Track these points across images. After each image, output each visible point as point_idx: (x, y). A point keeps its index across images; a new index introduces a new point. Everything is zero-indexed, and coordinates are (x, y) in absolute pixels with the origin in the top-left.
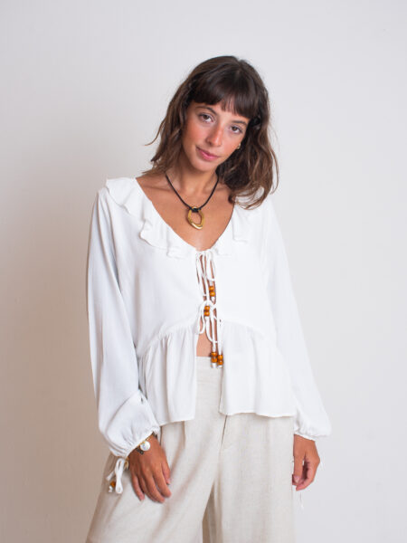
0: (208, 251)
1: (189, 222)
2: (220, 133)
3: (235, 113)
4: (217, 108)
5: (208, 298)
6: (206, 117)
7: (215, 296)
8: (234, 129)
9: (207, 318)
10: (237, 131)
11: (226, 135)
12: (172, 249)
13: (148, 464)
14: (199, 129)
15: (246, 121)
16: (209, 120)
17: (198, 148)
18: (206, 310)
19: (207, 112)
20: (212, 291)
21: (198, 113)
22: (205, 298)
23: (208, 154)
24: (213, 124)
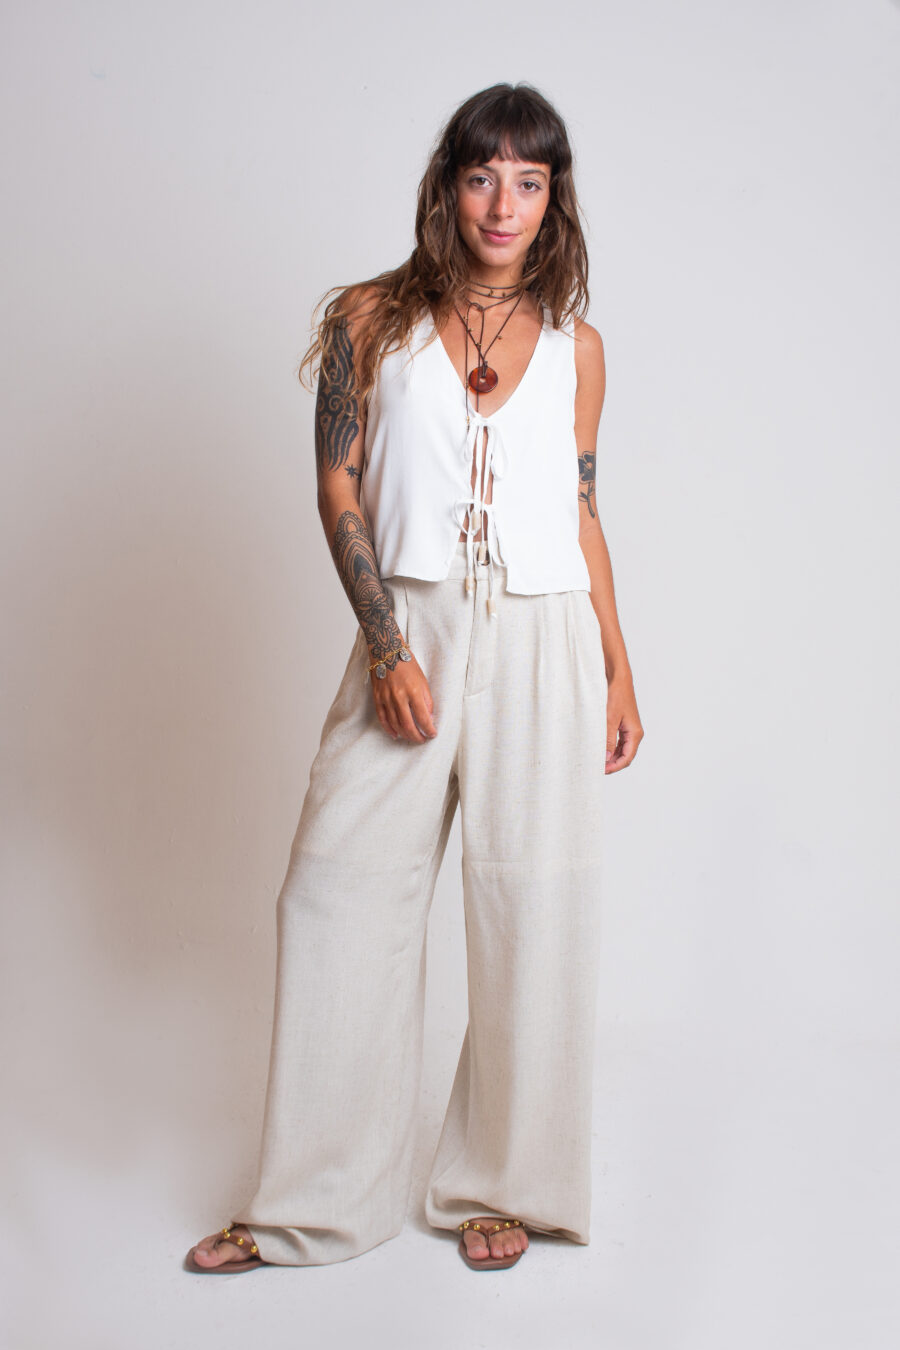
2: (505, 197)
3: (517, 161)
4: (494, 164)
13: (403, 684)
14: (474, 201)
19: (479, 172)
21: (468, 179)
23: (499, 235)
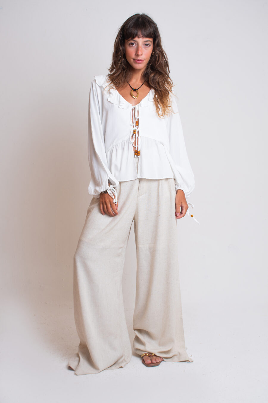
0: (137, 105)
1: (131, 95)
2: (140, 49)
3: (143, 38)
5: (135, 126)
6: (132, 44)
7: (138, 125)
8: (146, 45)
9: (135, 135)
10: (148, 46)
11: (143, 49)
12: (121, 104)
14: (131, 51)
15: (151, 40)
16: (134, 45)
17: (134, 59)
18: (134, 131)
19: (132, 42)
20: (137, 123)
21: (129, 44)
22: (134, 126)
23: (139, 60)
24: (136, 46)
